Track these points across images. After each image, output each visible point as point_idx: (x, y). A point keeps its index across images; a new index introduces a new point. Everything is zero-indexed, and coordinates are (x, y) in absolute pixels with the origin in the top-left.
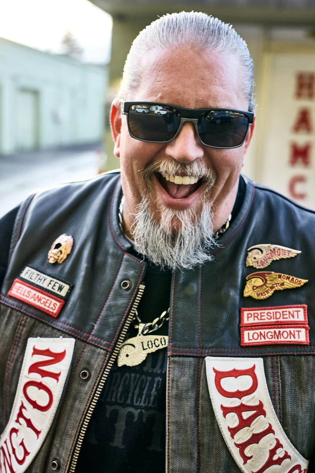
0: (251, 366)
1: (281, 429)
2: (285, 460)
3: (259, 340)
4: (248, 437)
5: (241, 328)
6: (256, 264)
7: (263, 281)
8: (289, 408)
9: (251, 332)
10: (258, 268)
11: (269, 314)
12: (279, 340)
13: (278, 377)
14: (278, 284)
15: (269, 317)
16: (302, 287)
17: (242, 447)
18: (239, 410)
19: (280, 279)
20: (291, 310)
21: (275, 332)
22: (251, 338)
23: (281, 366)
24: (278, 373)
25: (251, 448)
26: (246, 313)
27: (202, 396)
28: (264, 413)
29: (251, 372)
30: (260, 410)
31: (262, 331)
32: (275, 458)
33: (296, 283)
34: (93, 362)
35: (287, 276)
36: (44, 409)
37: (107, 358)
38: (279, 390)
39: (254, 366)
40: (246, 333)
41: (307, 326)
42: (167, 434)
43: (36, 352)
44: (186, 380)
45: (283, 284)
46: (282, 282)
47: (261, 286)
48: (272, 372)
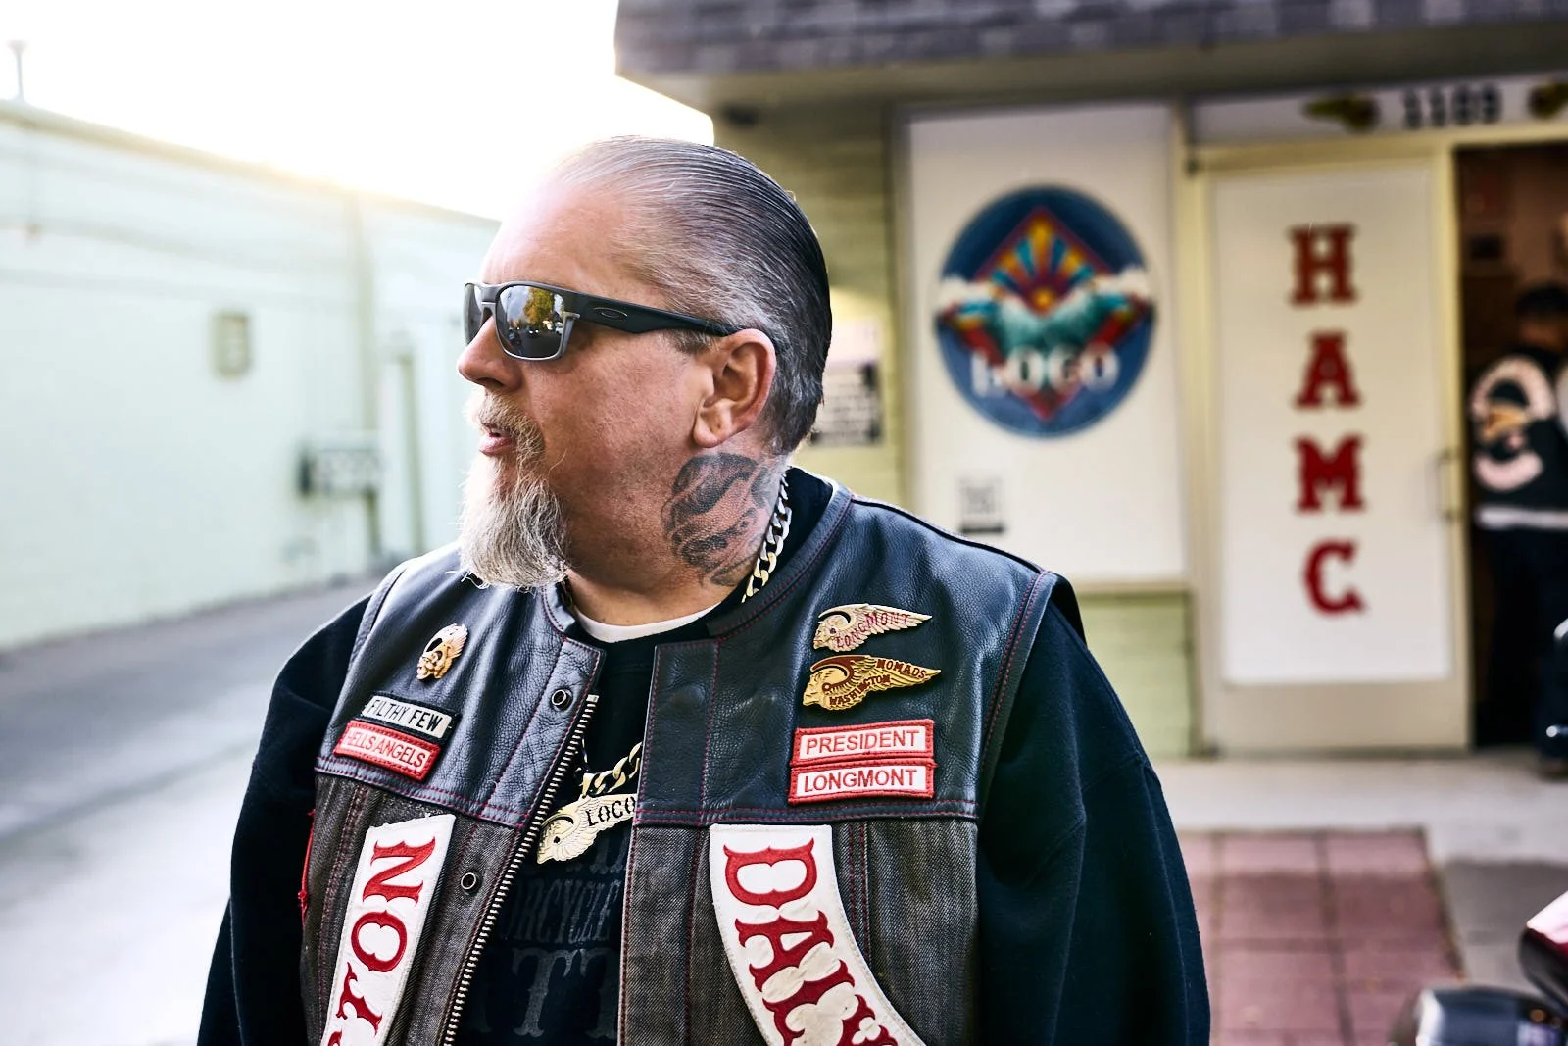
0: (806, 842)
3: (827, 791)
4: (794, 987)
5: (789, 770)
6: (835, 643)
7: (846, 675)
8: (886, 929)
9: (812, 776)
10: (837, 650)
11: (853, 739)
12: (869, 788)
13: (863, 864)
14: (877, 678)
15: (852, 745)
16: (927, 683)
17: (780, 1010)
18: (774, 931)
19: (880, 669)
20: (899, 730)
21: (861, 773)
22: (810, 786)
23: (870, 841)
24: (863, 855)
25: (800, 1013)
26: (804, 739)
27: (698, 905)
28: (829, 939)
29: (805, 854)
30: (820, 931)
31: (835, 773)
32: (859, 1040)
33: (914, 676)
34: (486, 854)
35: (897, 663)
36: (385, 967)
37: (515, 844)
38: (864, 892)
39: (812, 843)
40: (801, 778)
41: (931, 760)
42: (622, 983)
43: (381, 852)
44: (666, 871)
46: (886, 674)
47: (840, 685)
48: (850, 855)
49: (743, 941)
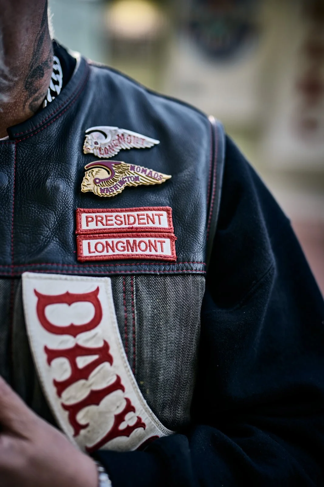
0: (94, 289)
1: (134, 383)
2: (136, 430)
3: (105, 253)
4: (83, 395)
5: (77, 236)
6: (98, 151)
7: (109, 174)
9: (93, 242)
10: (100, 156)
11: (118, 218)
12: (135, 253)
14: (131, 177)
15: (119, 222)
17: (73, 410)
18: (73, 353)
19: (132, 172)
20: (150, 213)
21: (128, 242)
22: (93, 249)
23: (137, 290)
24: (133, 300)
26: (84, 216)
28: (110, 359)
29: (92, 297)
30: (104, 354)
31: (110, 241)
32: (122, 426)
33: (155, 178)
35: (143, 169)
38: (134, 326)
39: (98, 289)
40: (85, 243)
41: (173, 235)
45: (137, 179)
46: (137, 175)
47: (106, 180)
48: (124, 299)
49: (49, 361)
